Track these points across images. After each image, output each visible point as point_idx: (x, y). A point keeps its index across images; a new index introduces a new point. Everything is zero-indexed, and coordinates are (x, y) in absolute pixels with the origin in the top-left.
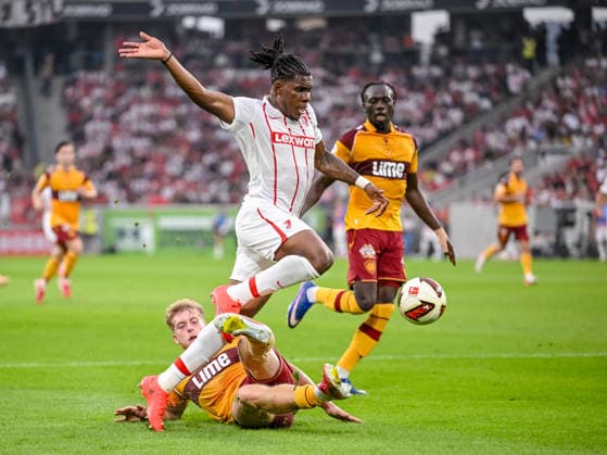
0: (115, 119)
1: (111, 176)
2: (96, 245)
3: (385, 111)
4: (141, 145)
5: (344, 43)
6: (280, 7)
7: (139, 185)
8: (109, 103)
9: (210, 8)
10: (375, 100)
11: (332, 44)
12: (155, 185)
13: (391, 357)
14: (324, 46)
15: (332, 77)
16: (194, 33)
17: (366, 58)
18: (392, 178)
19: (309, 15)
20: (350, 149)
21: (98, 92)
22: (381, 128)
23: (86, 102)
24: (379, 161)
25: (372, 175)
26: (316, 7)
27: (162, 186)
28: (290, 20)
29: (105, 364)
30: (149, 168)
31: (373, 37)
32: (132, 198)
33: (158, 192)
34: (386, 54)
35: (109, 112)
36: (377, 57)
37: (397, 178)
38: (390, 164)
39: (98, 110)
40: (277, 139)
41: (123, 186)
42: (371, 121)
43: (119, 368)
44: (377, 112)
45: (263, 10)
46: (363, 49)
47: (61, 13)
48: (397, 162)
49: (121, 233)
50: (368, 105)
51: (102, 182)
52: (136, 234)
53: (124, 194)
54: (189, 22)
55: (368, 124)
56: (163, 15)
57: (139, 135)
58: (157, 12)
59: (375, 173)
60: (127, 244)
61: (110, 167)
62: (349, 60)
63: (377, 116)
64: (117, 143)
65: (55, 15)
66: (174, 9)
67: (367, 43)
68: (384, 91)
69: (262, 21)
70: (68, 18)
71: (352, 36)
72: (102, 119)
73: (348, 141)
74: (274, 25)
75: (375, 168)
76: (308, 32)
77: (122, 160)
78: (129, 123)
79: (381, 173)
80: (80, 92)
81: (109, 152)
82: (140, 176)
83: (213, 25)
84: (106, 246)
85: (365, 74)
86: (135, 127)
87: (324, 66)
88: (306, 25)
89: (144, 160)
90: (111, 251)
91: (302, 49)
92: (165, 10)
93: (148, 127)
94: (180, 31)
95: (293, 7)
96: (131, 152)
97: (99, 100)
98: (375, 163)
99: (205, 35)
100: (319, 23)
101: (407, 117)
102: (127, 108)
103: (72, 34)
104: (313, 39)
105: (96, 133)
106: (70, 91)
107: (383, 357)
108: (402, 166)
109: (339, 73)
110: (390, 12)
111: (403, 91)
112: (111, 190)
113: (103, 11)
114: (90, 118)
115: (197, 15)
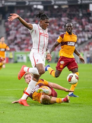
0: (17, 30)
1: (16, 44)
2: (12, 61)
3: (71, 29)
4: (23, 36)
5: (73, 11)
6: (57, 3)
7: (23, 46)
8: (15, 26)
9: (40, 3)
10: (68, 26)
11: (70, 12)
12: (27, 46)
13: (84, 88)
14: (68, 12)
15: (70, 20)
16: (36, 9)
17: (78, 15)
18: (72, 46)
19: (64, 4)
20: (63, 38)
21: (13, 24)
22: (70, 33)
23: (10, 26)
24: (69, 42)
25: (67, 45)
26: (66, 2)
27: (28, 46)
28: (60, 6)
29: (15, 90)
30: (25, 42)
31: (80, 10)
32: (21, 49)
33: (27, 48)
34: (83, 14)
35: (16, 28)
36: (81, 15)
37: (73, 46)
38: (72, 43)
39: (13, 28)
40: (41, 34)
41: (19, 46)
42: (67, 32)
43: (18, 91)
44: (69, 29)
45: (53, 3)
46: (77, 13)
47: (4, 4)
48: (73, 42)
49: (19, 58)
50: (67, 28)
51: (14, 45)
52: (22, 58)
53: (19, 48)
54: (35, 6)
55: (66, 32)
56: (29, 4)
57: (23, 34)
58: (27, 4)
59: (68, 45)
60: (20, 60)
61: (16, 42)
62: (74, 15)
63: (69, 30)
64: (18, 36)
65: (3, 5)
66: (31, 3)
67: (78, 11)
68: (70, 24)
69: (53, 6)
70: (6, 5)
71: (75, 9)
72: (14, 30)
73: (62, 36)
74: (56, 7)
75: (68, 43)
76: (64, 9)
77: (19, 40)
78: (20, 31)
79: (69, 44)
80: (8, 24)
81: (16, 38)
82: (23, 44)
83: (41, 7)
84: (15, 61)
85: (78, 19)
86: (22, 32)
87: (68, 17)
88: (63, 7)
89: (24, 40)
90: (16, 62)
91: (62, 13)
92: (29, 3)
93: (25, 32)
94: (33, 8)
95: (60, 3)
96: (21, 38)
97: (13, 26)
98: (68, 42)
99: (39, 9)
100: (67, 6)
101: (88, 29)
102: (20, 27)
103: (7, 9)
104: (65, 10)
105: (12, 33)
106: (6, 23)
107: (82, 88)
108: (74, 43)
109: (71, 19)
110: (84, 3)
111: (87, 23)
112: (16, 47)
113: (14, 4)
114: (11, 30)
115: (37, 5)
